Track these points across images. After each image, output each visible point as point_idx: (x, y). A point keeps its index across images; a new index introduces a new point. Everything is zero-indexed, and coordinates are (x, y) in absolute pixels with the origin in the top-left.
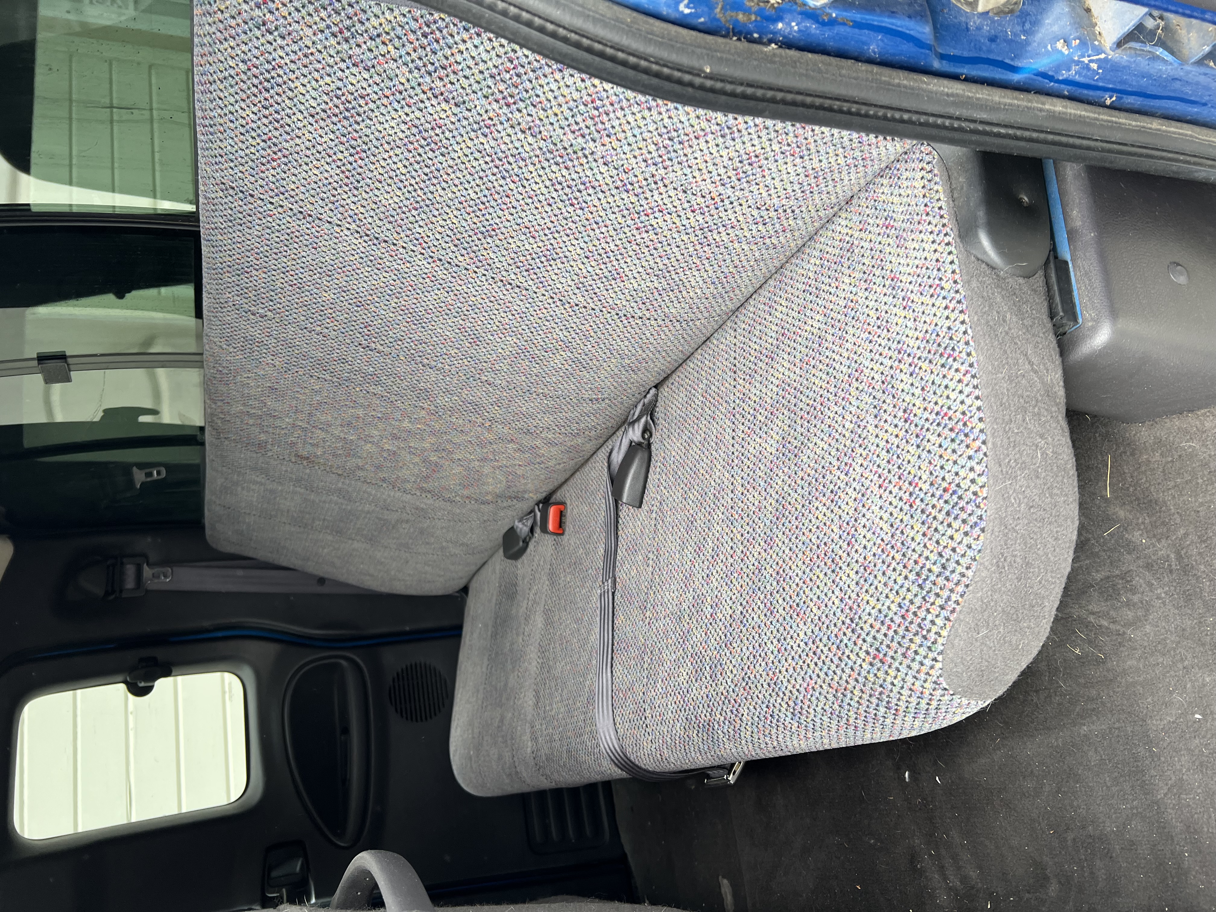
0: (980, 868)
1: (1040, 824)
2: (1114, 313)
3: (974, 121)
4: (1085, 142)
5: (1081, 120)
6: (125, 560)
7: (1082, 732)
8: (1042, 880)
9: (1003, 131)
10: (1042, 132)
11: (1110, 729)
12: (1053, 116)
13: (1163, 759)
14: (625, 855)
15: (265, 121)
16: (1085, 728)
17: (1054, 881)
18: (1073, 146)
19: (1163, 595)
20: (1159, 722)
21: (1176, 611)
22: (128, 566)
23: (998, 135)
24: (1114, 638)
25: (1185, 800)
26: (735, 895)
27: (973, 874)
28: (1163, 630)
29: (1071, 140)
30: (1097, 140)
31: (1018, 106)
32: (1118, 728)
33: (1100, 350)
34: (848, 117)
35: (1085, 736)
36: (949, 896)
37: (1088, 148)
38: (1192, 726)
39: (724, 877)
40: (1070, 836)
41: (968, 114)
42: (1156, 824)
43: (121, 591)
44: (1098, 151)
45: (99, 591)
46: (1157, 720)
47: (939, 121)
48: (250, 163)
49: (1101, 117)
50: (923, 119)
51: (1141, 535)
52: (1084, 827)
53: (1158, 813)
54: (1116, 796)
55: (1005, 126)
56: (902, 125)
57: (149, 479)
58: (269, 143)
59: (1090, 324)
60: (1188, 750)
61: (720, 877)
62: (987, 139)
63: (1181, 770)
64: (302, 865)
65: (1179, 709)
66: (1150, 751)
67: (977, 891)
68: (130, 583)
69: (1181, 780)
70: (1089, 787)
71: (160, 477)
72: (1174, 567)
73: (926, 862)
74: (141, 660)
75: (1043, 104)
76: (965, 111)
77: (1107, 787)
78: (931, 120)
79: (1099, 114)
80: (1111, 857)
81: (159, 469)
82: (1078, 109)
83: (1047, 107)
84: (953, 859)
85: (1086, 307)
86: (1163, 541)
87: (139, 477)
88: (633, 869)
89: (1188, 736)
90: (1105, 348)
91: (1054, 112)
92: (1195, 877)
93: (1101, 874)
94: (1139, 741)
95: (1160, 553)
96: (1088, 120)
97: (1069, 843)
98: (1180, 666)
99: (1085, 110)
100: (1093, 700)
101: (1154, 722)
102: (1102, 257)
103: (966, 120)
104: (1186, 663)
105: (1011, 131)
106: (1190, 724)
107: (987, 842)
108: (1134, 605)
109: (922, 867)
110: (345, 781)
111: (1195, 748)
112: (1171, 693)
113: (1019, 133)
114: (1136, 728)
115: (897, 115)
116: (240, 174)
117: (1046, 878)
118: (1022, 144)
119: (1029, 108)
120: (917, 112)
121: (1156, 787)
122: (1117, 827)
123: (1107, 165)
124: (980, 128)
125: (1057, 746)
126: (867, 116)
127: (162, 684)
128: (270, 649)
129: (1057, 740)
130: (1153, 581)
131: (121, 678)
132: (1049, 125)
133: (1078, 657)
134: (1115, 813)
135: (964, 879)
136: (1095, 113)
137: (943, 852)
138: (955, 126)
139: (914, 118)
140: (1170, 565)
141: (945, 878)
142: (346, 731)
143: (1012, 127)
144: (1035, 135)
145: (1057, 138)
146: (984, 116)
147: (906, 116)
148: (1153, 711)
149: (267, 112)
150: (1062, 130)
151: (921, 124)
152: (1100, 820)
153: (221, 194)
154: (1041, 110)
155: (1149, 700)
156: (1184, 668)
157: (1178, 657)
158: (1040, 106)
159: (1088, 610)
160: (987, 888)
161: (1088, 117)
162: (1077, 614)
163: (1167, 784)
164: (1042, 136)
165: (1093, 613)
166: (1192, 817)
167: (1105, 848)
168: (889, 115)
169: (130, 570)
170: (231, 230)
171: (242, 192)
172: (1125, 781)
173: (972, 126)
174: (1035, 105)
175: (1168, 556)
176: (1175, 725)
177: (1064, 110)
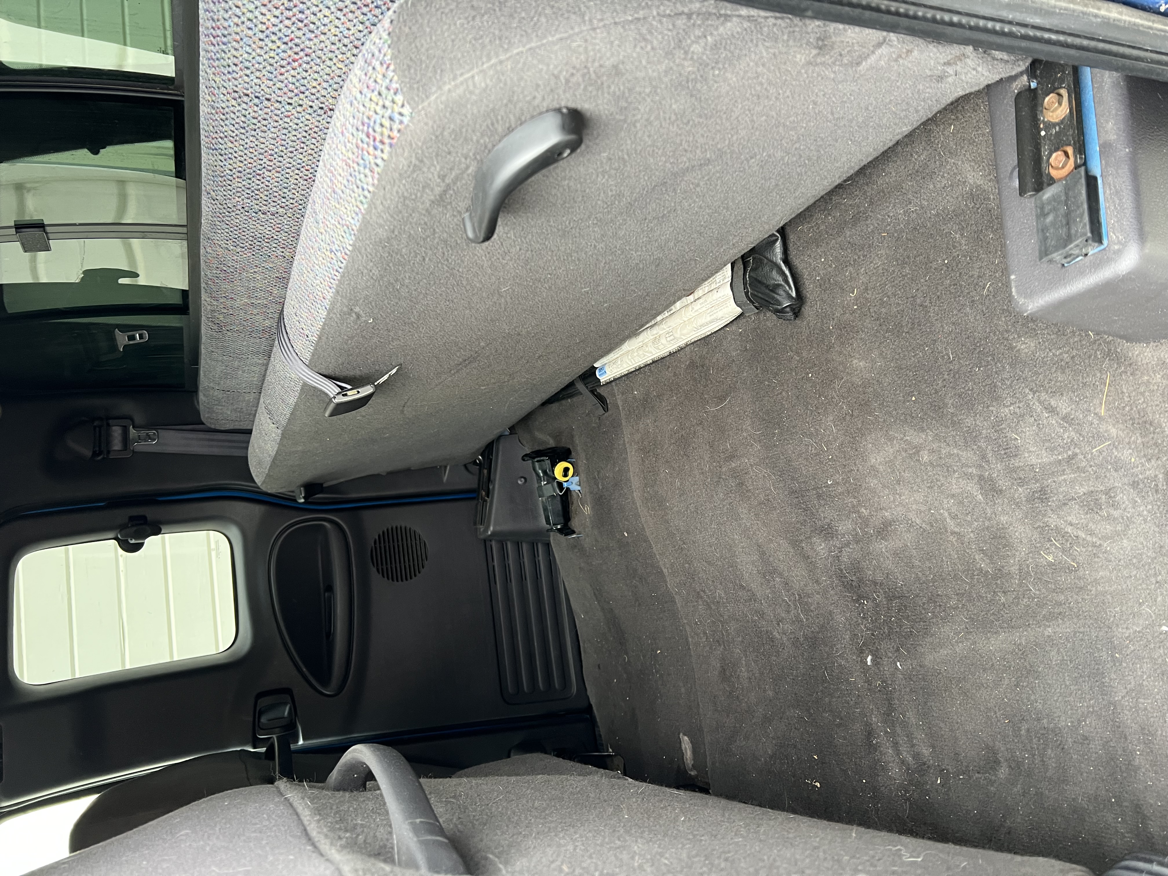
0: (933, 747)
1: (995, 713)
2: (1142, 236)
3: (1025, 26)
4: (1135, 52)
5: (1134, 29)
6: (111, 422)
7: (1046, 633)
8: (993, 763)
9: (1054, 37)
10: (1093, 39)
11: (1075, 633)
12: (1107, 23)
13: (1124, 665)
14: (590, 706)
15: (287, 22)
16: (1050, 630)
17: (1004, 764)
18: (1123, 56)
19: (1145, 513)
20: (1124, 630)
21: (1157, 529)
22: (114, 428)
23: (1049, 42)
24: (1090, 549)
25: (1143, 704)
26: (695, 751)
27: (926, 751)
28: (1140, 546)
29: (1121, 50)
30: (1147, 50)
31: (1074, 11)
32: (1083, 633)
33: (1123, 276)
34: (896, 18)
35: (1049, 636)
36: (900, 770)
37: (1137, 59)
38: (1157, 636)
39: (685, 734)
40: (1024, 726)
41: (1021, 18)
42: (1111, 723)
43: (109, 452)
44: (1148, 62)
45: (87, 453)
46: (1123, 628)
47: (990, 25)
48: (269, 68)
49: (1156, 25)
50: (973, 22)
51: (1130, 454)
52: (1039, 720)
53: (1114, 713)
54: (1074, 694)
55: (1057, 32)
56: (950, 28)
57: (131, 342)
58: (290, 44)
59: (1116, 247)
60: (1151, 658)
61: (681, 735)
62: (1037, 46)
63: (1142, 676)
64: (290, 709)
65: (1146, 620)
66: (1112, 656)
67: (928, 767)
68: (117, 445)
69: (1141, 685)
70: (1048, 684)
71: (142, 341)
72: (1160, 486)
73: (881, 739)
74: (132, 518)
75: (1099, 9)
76: (1018, 14)
77: (1066, 686)
78: (982, 23)
79: (1153, 21)
80: (1063, 749)
81: (140, 332)
82: (1133, 16)
83: (1103, 12)
84: (908, 737)
85: (1113, 228)
86: (1153, 462)
87: (122, 339)
88: (598, 720)
89: (1152, 646)
90: (1129, 273)
91: (1109, 19)
92: (1144, 773)
93: (1052, 764)
94: (1102, 645)
95: (1148, 473)
96: (1141, 28)
97: (1023, 732)
98: (1153, 580)
99: (1141, 18)
100: (1061, 605)
101: (1120, 630)
102: (1135, 176)
103: (1019, 24)
104: (1159, 578)
105: (1062, 38)
106: (1156, 634)
107: (942, 725)
108: (1115, 519)
109: (877, 743)
110: (330, 635)
111: (1159, 657)
112: (1140, 604)
113: (1070, 40)
114: (1101, 634)
115: (947, 17)
116: (256, 81)
117: (997, 762)
118: (1072, 52)
119: (1084, 13)
120: (968, 15)
121: (1115, 690)
122: (1072, 722)
123: (1154, 77)
124: (1031, 33)
125: (1020, 644)
126: (915, 17)
127: (151, 542)
128: (257, 510)
129: (1020, 638)
130: (1137, 499)
131: (112, 535)
132: (1102, 33)
133: (1050, 564)
134: (1072, 709)
135: (916, 756)
136: (1149, 20)
137: (898, 730)
138: (1006, 30)
139: (964, 20)
140: (1157, 485)
141: (898, 753)
142: (330, 588)
143: (1063, 33)
144: (1085, 42)
145: (1107, 47)
146: (1037, 20)
147: (955, 19)
148: (1120, 619)
149: (291, 13)
150: (1115, 39)
151: (971, 28)
152: (1055, 715)
153: (234, 103)
154: (1096, 16)
155: (1118, 609)
156: (1157, 582)
157: (1152, 572)
158: (1096, 11)
159: (1066, 521)
160: (939, 765)
161: (1142, 25)
162: (1054, 523)
163: (1126, 688)
164: (1093, 44)
165: (1071, 524)
166: (1148, 720)
167: (1057, 740)
168: (938, 17)
169: (117, 432)
170: (243, 137)
171: (257, 97)
172: (1084, 682)
173: (1023, 31)
174: (1091, 10)
175: (1156, 476)
176: (1141, 634)
177: (1119, 17)
